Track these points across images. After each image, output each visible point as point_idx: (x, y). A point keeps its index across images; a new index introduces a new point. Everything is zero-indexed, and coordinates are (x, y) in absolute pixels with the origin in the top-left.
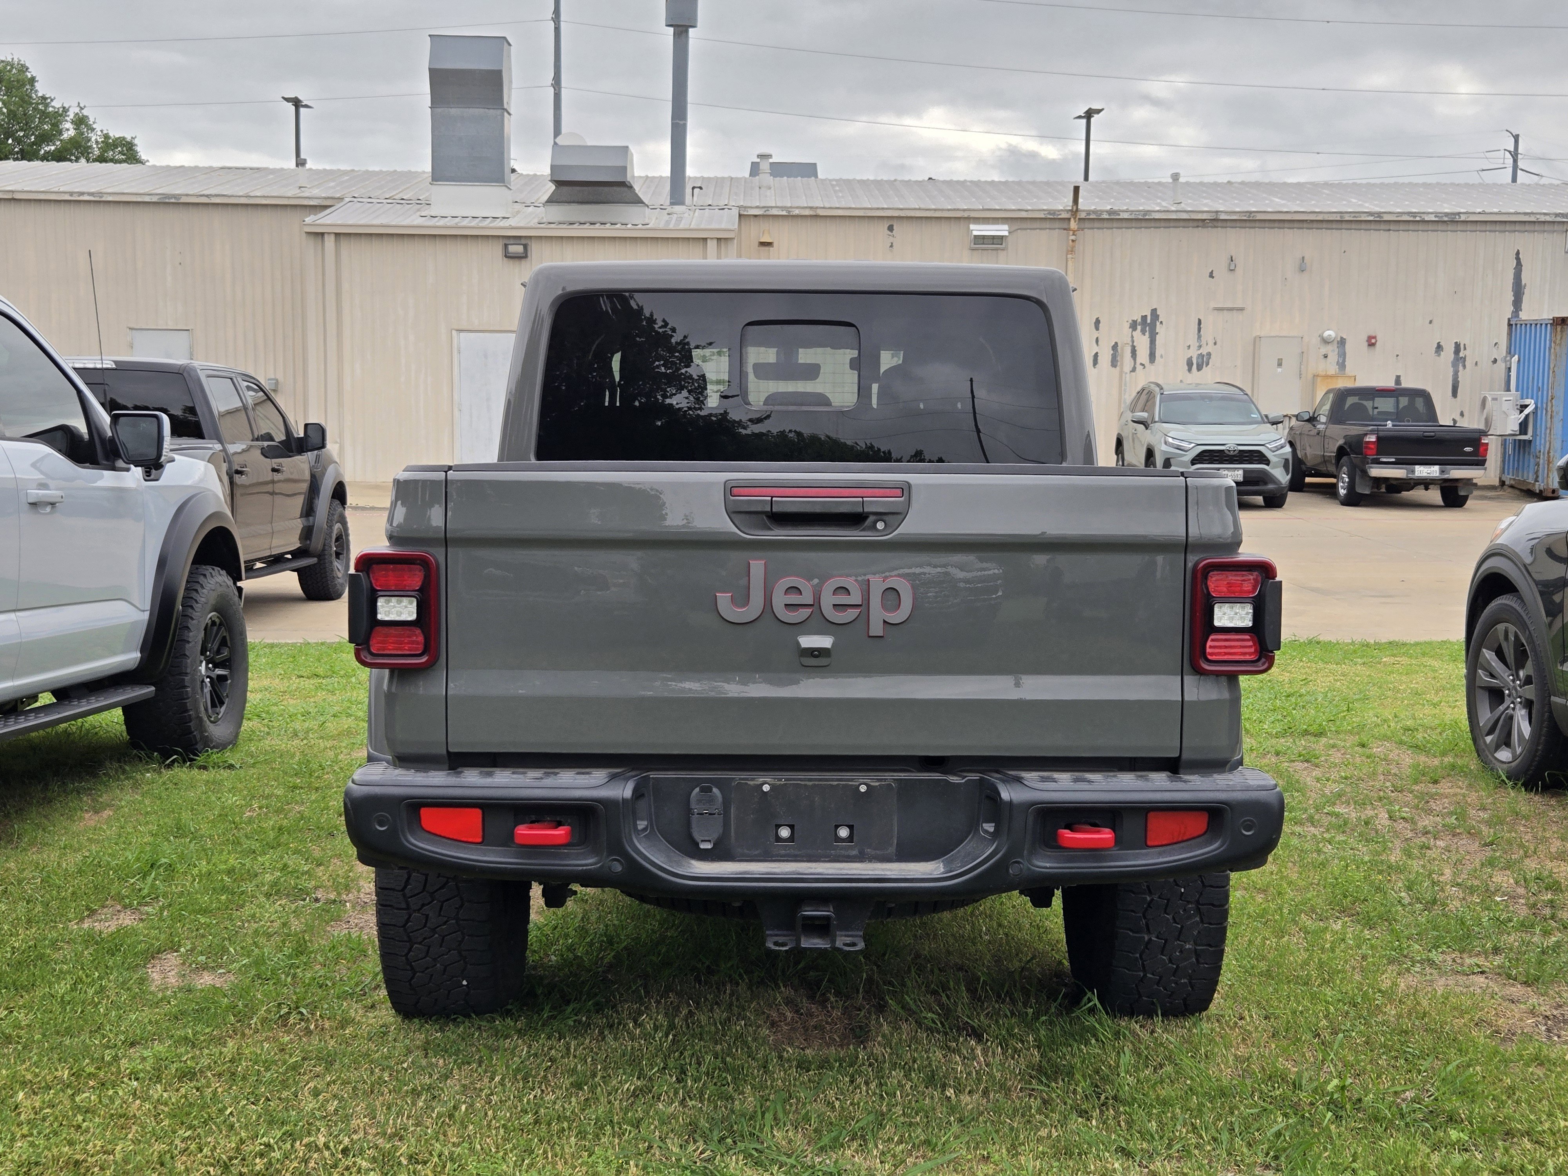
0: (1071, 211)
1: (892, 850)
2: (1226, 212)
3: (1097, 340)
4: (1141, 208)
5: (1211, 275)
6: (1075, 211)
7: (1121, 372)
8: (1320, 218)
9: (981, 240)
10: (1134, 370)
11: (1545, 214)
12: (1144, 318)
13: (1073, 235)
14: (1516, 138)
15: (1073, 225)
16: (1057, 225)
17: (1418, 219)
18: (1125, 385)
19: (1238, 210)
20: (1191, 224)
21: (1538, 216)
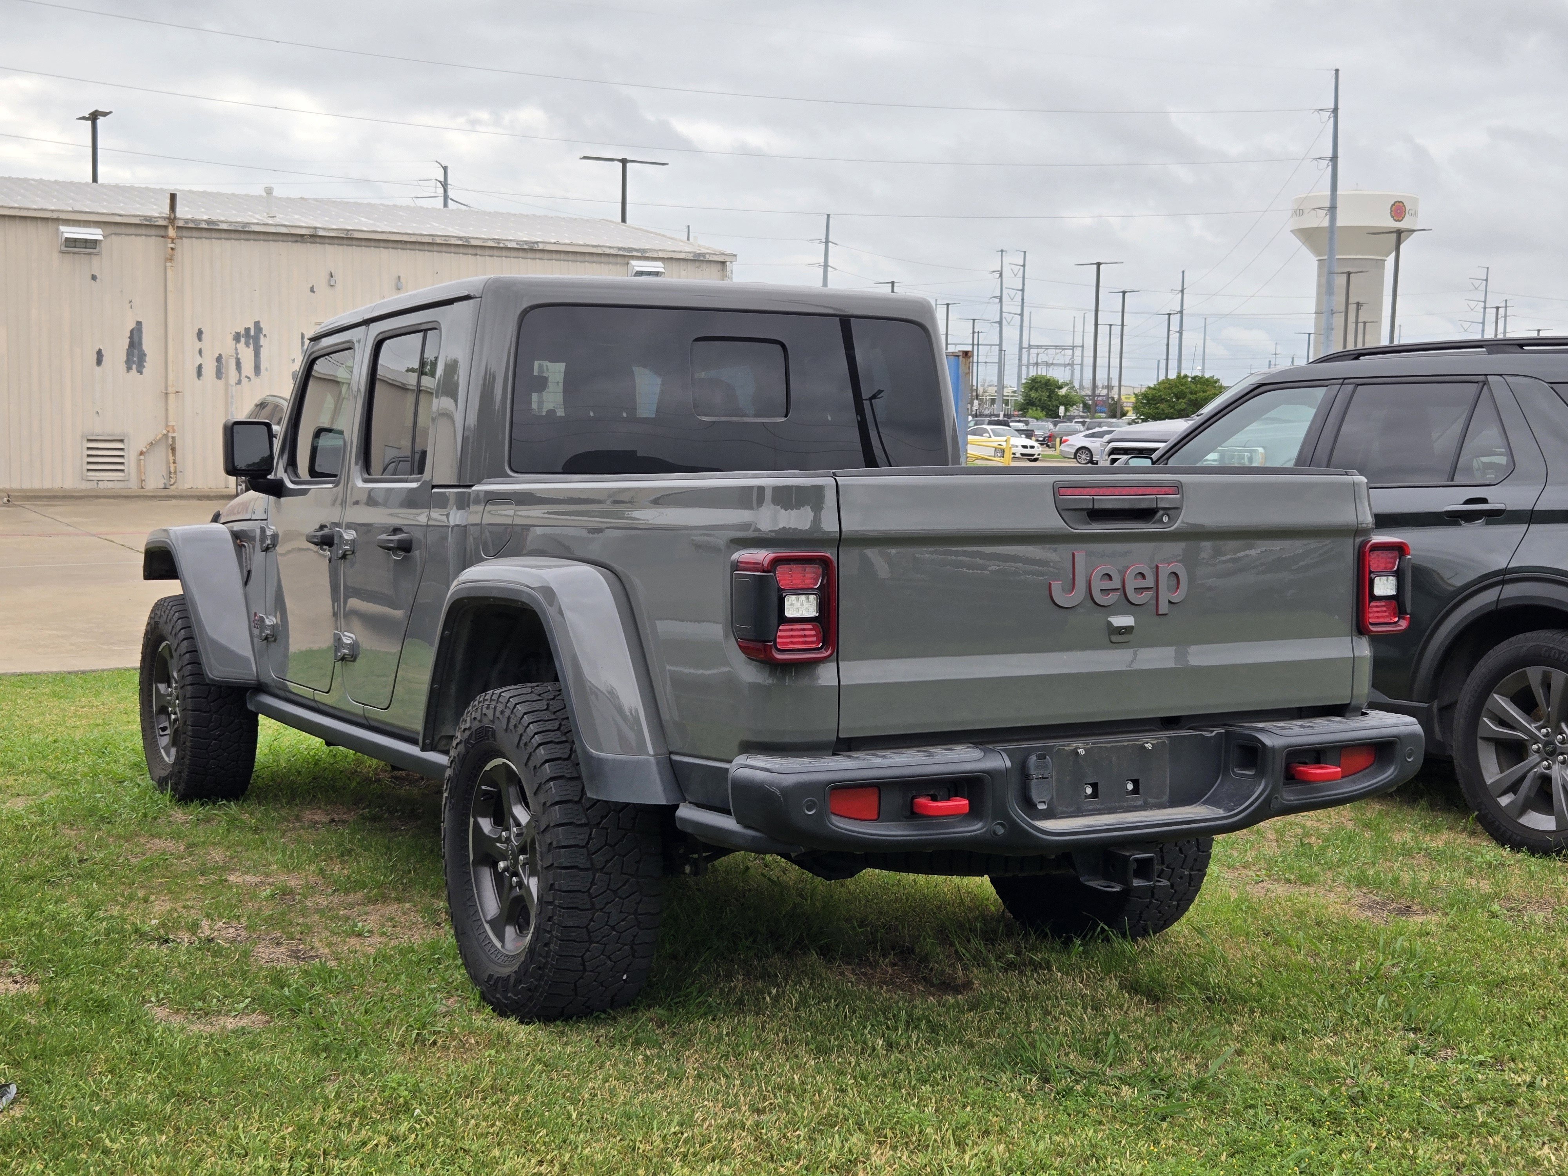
0: (169, 218)
1: (1166, 798)
2: (324, 229)
3: (200, 352)
4: (239, 220)
5: (312, 290)
6: (172, 219)
7: (227, 385)
8: (413, 239)
9: (72, 243)
10: (239, 382)
11: (610, 247)
12: (247, 330)
13: (173, 243)
14: (445, 169)
15: (171, 232)
16: (153, 231)
17: (502, 245)
18: (232, 398)
19: (334, 227)
20: (290, 238)
21: (604, 249)
